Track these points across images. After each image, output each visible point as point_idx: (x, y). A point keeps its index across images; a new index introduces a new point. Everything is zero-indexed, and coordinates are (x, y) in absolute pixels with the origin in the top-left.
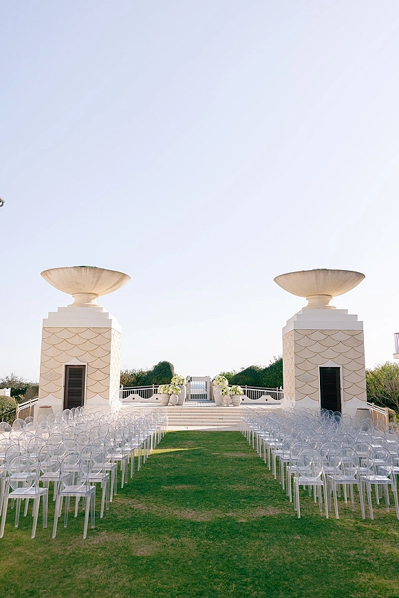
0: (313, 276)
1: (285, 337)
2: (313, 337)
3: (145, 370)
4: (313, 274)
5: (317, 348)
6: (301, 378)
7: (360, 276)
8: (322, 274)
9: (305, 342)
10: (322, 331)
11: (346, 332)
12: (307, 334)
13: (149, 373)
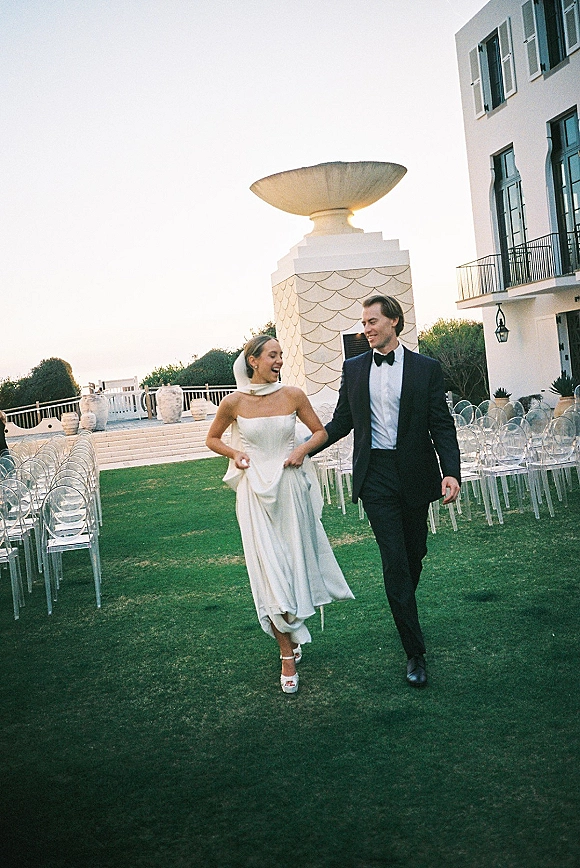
0: (320, 176)
1: (278, 289)
2: (329, 284)
3: (14, 379)
4: (322, 172)
5: (337, 303)
6: (313, 357)
7: (400, 170)
8: (335, 173)
9: (315, 294)
10: (342, 273)
11: (383, 271)
12: (319, 280)
13: (25, 382)
